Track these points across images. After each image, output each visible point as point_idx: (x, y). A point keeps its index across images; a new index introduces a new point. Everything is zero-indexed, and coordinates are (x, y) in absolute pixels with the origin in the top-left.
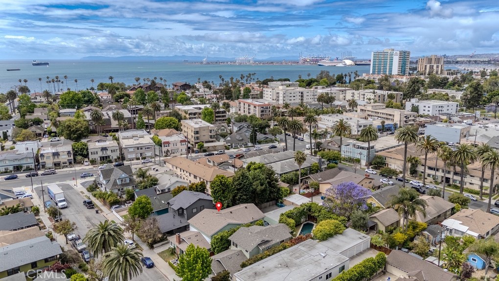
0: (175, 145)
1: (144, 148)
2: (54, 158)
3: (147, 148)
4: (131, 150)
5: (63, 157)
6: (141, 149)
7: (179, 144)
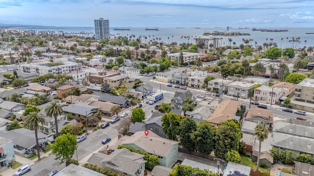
0: (265, 94)
1: (240, 90)
2: (192, 82)
3: (243, 91)
4: (232, 89)
5: (196, 82)
6: (239, 90)
7: (268, 95)
